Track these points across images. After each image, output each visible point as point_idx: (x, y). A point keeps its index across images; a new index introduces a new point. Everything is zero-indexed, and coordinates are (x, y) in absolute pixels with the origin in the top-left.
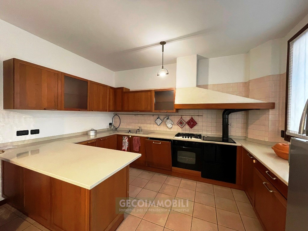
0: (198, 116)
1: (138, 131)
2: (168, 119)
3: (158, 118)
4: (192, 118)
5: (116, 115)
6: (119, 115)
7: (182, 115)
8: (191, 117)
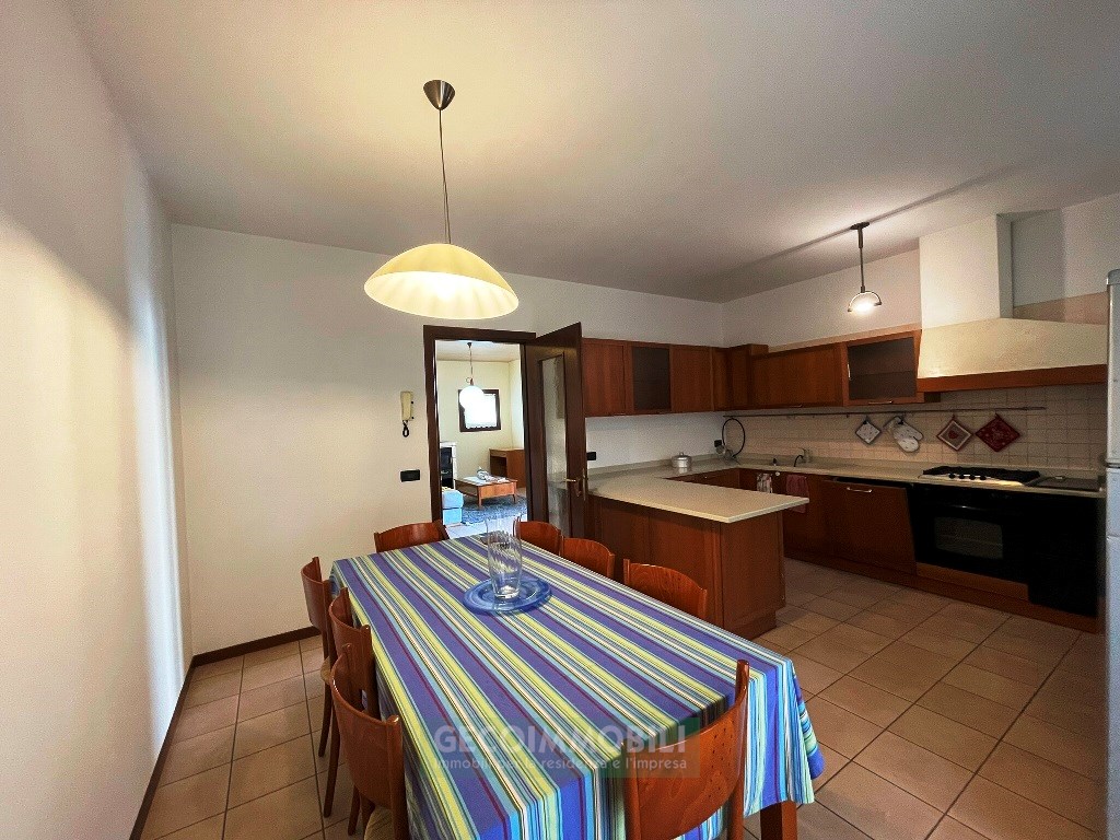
0: (1025, 409)
1: (800, 460)
2: (901, 423)
3: (865, 423)
4: (998, 417)
5: (732, 418)
6: (740, 419)
7: (953, 411)
8: (993, 413)
